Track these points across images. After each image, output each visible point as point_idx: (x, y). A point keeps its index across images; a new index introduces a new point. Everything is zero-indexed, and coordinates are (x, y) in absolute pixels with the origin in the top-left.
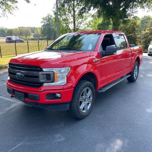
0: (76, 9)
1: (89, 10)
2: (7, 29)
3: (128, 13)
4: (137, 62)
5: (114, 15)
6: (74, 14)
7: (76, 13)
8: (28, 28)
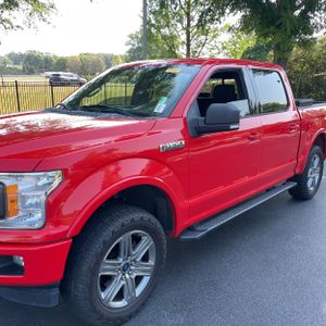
0: (193, 14)
1: (223, 14)
2: (55, 57)
3: (312, 21)
4: (317, 148)
5: (278, 27)
6: (189, 24)
7: (193, 23)
8: (98, 55)
